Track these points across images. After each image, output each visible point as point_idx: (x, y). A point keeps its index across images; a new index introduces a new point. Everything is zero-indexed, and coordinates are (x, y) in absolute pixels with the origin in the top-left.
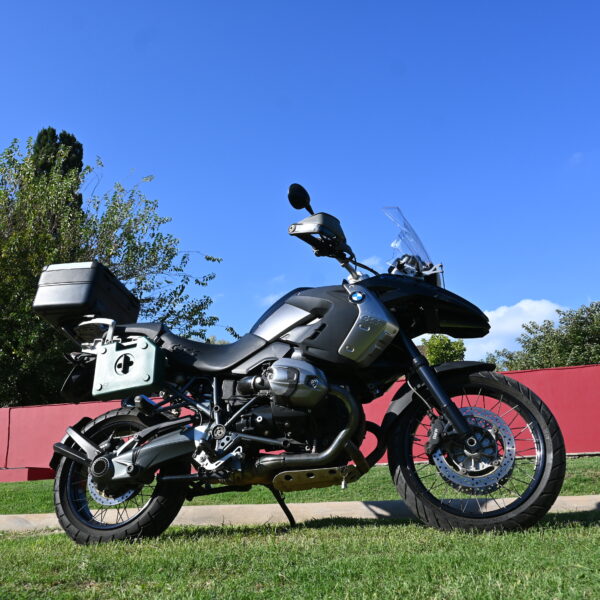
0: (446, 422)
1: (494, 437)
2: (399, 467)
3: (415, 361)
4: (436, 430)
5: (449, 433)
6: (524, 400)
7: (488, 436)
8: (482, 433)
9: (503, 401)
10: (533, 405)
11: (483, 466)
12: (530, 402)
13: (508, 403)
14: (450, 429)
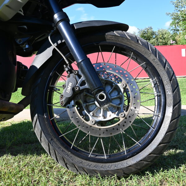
0: (80, 77)
1: (122, 90)
2: (36, 115)
3: (56, 16)
4: (70, 84)
5: (81, 88)
6: (151, 58)
7: (117, 88)
8: (112, 86)
9: (132, 58)
10: (159, 63)
11: (111, 115)
12: (157, 60)
13: (136, 60)
14: (83, 83)
